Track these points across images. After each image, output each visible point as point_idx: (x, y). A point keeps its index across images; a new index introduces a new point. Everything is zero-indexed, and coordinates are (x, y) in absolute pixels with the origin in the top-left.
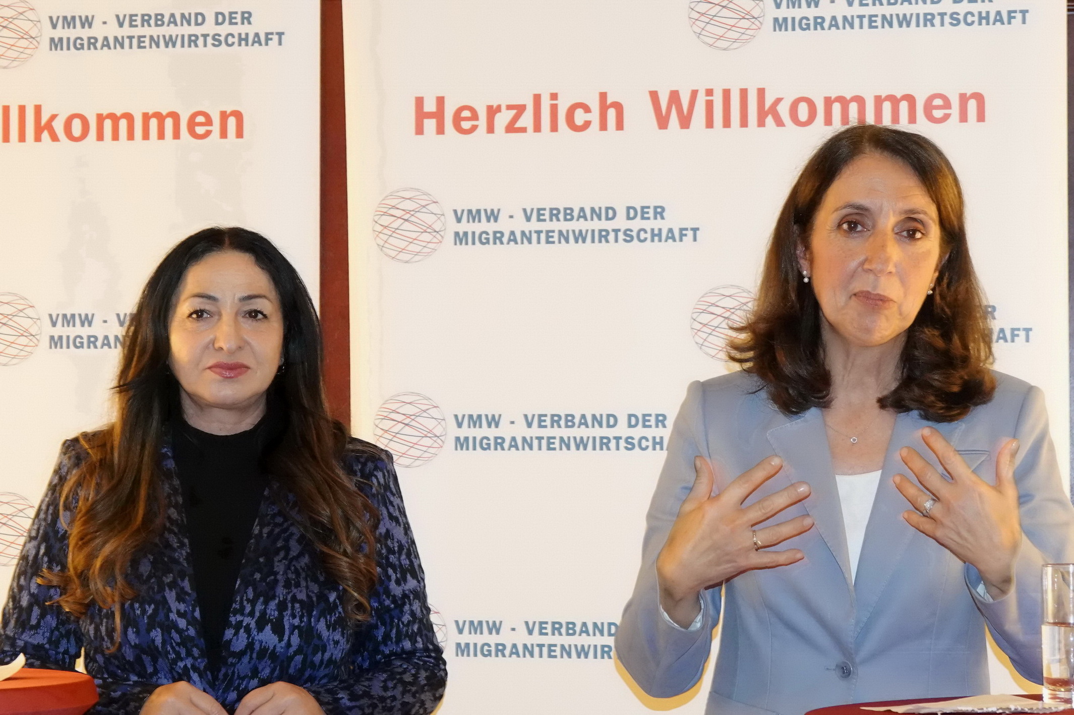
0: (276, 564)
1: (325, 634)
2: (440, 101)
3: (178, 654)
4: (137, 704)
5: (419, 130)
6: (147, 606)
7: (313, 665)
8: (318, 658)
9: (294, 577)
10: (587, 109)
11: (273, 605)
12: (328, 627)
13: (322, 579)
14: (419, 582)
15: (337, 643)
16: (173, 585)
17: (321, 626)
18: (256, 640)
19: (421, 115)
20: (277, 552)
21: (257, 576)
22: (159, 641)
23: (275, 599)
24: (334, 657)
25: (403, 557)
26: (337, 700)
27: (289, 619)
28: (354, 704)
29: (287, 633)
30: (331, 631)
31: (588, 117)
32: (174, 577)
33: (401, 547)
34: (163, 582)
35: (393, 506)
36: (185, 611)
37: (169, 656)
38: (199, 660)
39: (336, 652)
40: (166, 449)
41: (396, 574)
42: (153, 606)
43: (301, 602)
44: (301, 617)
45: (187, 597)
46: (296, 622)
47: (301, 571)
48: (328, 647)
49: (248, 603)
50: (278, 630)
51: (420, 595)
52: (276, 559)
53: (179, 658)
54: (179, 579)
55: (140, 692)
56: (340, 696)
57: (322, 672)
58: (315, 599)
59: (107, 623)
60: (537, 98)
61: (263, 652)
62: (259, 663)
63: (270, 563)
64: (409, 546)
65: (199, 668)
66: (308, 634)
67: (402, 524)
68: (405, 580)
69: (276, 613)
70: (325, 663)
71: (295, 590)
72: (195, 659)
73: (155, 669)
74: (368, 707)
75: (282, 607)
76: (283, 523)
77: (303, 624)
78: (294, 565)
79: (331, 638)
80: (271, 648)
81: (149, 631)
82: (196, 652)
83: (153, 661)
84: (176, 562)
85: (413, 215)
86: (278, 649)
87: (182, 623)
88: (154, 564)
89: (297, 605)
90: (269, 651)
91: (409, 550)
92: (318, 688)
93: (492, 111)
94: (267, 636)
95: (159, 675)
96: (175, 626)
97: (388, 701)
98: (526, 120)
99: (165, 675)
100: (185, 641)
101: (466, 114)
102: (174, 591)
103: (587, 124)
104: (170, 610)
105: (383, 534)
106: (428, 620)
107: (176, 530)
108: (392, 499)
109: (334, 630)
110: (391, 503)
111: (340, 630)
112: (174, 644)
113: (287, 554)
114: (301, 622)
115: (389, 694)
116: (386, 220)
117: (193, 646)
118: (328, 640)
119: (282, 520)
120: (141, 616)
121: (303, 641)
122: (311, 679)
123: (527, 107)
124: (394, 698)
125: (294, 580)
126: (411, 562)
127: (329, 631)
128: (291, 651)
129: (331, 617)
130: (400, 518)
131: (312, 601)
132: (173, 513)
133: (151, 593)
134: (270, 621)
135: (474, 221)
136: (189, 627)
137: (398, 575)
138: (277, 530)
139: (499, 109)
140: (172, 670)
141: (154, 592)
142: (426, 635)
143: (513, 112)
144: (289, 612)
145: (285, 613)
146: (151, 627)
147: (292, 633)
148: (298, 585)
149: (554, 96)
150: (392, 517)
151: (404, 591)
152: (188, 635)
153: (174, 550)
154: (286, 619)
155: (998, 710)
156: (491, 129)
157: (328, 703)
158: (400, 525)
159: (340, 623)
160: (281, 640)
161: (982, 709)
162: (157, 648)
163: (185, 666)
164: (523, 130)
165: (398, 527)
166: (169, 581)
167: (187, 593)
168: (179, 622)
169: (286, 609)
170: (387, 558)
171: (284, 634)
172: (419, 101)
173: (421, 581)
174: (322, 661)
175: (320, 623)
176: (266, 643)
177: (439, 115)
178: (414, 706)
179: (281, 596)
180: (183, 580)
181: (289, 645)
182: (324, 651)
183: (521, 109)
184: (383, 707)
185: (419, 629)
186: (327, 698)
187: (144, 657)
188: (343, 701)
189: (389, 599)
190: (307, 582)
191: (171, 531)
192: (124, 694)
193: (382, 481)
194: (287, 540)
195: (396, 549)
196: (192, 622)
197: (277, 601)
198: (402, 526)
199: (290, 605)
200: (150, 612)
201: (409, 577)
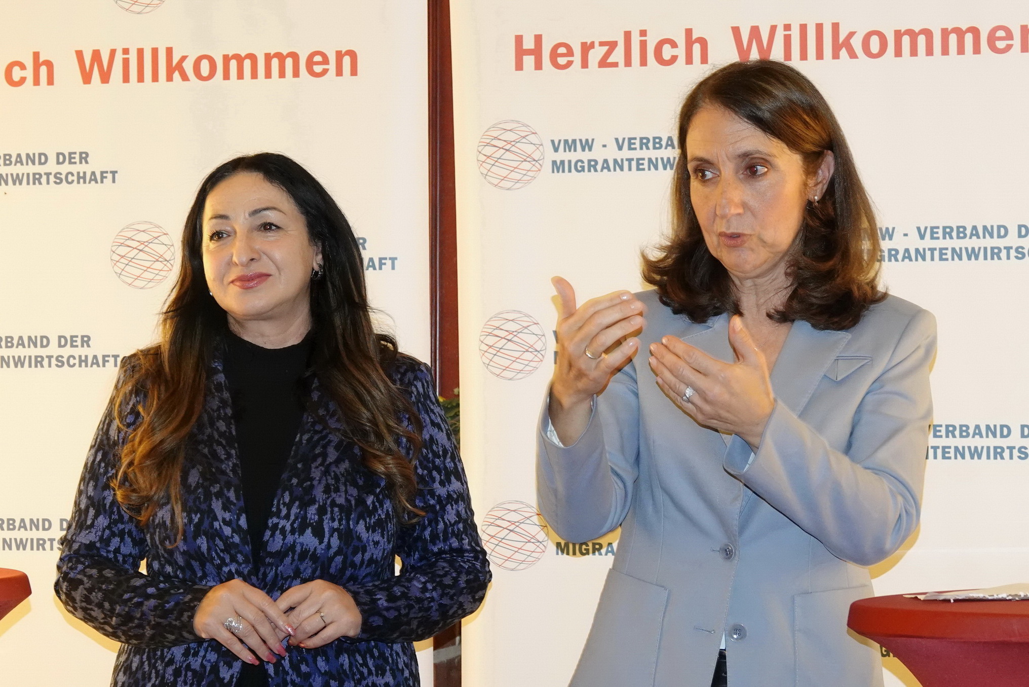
0: (313, 470)
1: (364, 535)
2: (538, 39)
3: (222, 560)
4: (190, 614)
5: (519, 66)
6: (193, 515)
7: (353, 565)
8: (358, 558)
9: (333, 483)
10: (674, 45)
11: (312, 511)
12: (367, 529)
13: (361, 482)
14: (462, 484)
15: (376, 543)
16: (219, 495)
17: (361, 528)
18: (297, 543)
19: (520, 53)
20: (315, 458)
21: (295, 481)
22: (204, 548)
23: (315, 504)
24: (375, 557)
25: (448, 460)
26: (374, 601)
27: (329, 523)
28: (391, 605)
29: (327, 535)
30: (370, 532)
31: (675, 52)
32: (221, 488)
33: (445, 451)
34: (211, 492)
35: (434, 414)
36: (230, 520)
37: (215, 562)
38: (243, 566)
39: (377, 552)
40: (216, 364)
41: (441, 476)
42: (199, 515)
43: (340, 506)
44: (340, 520)
45: (232, 506)
46: (336, 525)
47: (340, 476)
48: (368, 548)
49: (284, 507)
50: (318, 533)
51: (464, 497)
52: (313, 466)
53: (224, 563)
54: (225, 489)
55: (191, 600)
56: (378, 597)
57: (363, 572)
58: (353, 502)
59: (159, 532)
60: (628, 35)
61: (304, 554)
62: (301, 564)
63: (307, 469)
64: (452, 449)
65: (242, 573)
66: (347, 536)
67: (444, 430)
68: (450, 482)
69: (317, 517)
70: (366, 563)
71: (334, 495)
72: (240, 564)
73: (204, 572)
74: (405, 608)
75: (322, 511)
76: (323, 430)
77: (342, 527)
78: (334, 471)
79: (371, 539)
80: (312, 550)
81: (195, 538)
82: (240, 558)
83: (201, 566)
84: (223, 473)
85: (513, 145)
86: (318, 551)
87: (227, 531)
88: (202, 475)
89: (336, 509)
90: (311, 553)
91: (452, 454)
92: (358, 588)
93: (586, 48)
94: (308, 539)
95: (208, 578)
96: (219, 534)
97: (426, 602)
98: (618, 55)
99: (213, 578)
100: (229, 547)
101: (562, 50)
102: (220, 501)
103: (674, 59)
104: (216, 519)
105: (427, 440)
106: (472, 521)
107: (224, 442)
108: (432, 407)
109: (374, 531)
110: (432, 411)
111: (380, 531)
112: (219, 551)
113: (324, 460)
114: (340, 525)
115: (428, 595)
116: (489, 151)
117: (237, 553)
118: (368, 540)
119: (321, 428)
120: (188, 524)
121: (342, 542)
122: (353, 578)
123: (619, 43)
124: (432, 599)
125: (333, 485)
126: (455, 464)
127: (368, 532)
128: (332, 552)
129: (370, 520)
130: (442, 425)
131: (351, 504)
132: (222, 425)
133: (197, 503)
134: (311, 525)
135: (570, 151)
136: (234, 534)
137: (442, 477)
138: (316, 438)
139: (592, 45)
140: (219, 574)
141: (200, 503)
142: (470, 534)
143: (606, 48)
144: (329, 516)
145: (324, 517)
146: (196, 535)
147: (331, 535)
148: (337, 490)
149: (643, 33)
150: (433, 424)
151: (448, 491)
152: (233, 542)
153: (222, 461)
154: (326, 522)
155: (1008, 596)
156: (585, 65)
157: (365, 604)
158: (442, 431)
159: (380, 525)
160: (321, 542)
161: (993, 596)
162: (203, 554)
163: (230, 571)
164: (615, 65)
165: (442, 433)
166: (216, 491)
167: (232, 503)
168: (224, 530)
169: (326, 513)
170: (434, 462)
171: (324, 537)
172: (519, 39)
173: (465, 484)
174: (363, 560)
175: (359, 525)
176: (307, 545)
177: (537, 52)
178: (452, 607)
179: (321, 501)
180: (229, 490)
181: (329, 546)
182: (364, 550)
183: (612, 45)
184: (419, 608)
185: (464, 527)
186: (365, 599)
187: (193, 562)
188: (380, 602)
189: (434, 499)
190: (346, 486)
191: (220, 444)
192: (177, 604)
193: (421, 390)
194: (325, 447)
195: (441, 453)
196: (237, 530)
197: (317, 506)
198: (445, 432)
199: (329, 509)
200: (196, 520)
201: (453, 478)
